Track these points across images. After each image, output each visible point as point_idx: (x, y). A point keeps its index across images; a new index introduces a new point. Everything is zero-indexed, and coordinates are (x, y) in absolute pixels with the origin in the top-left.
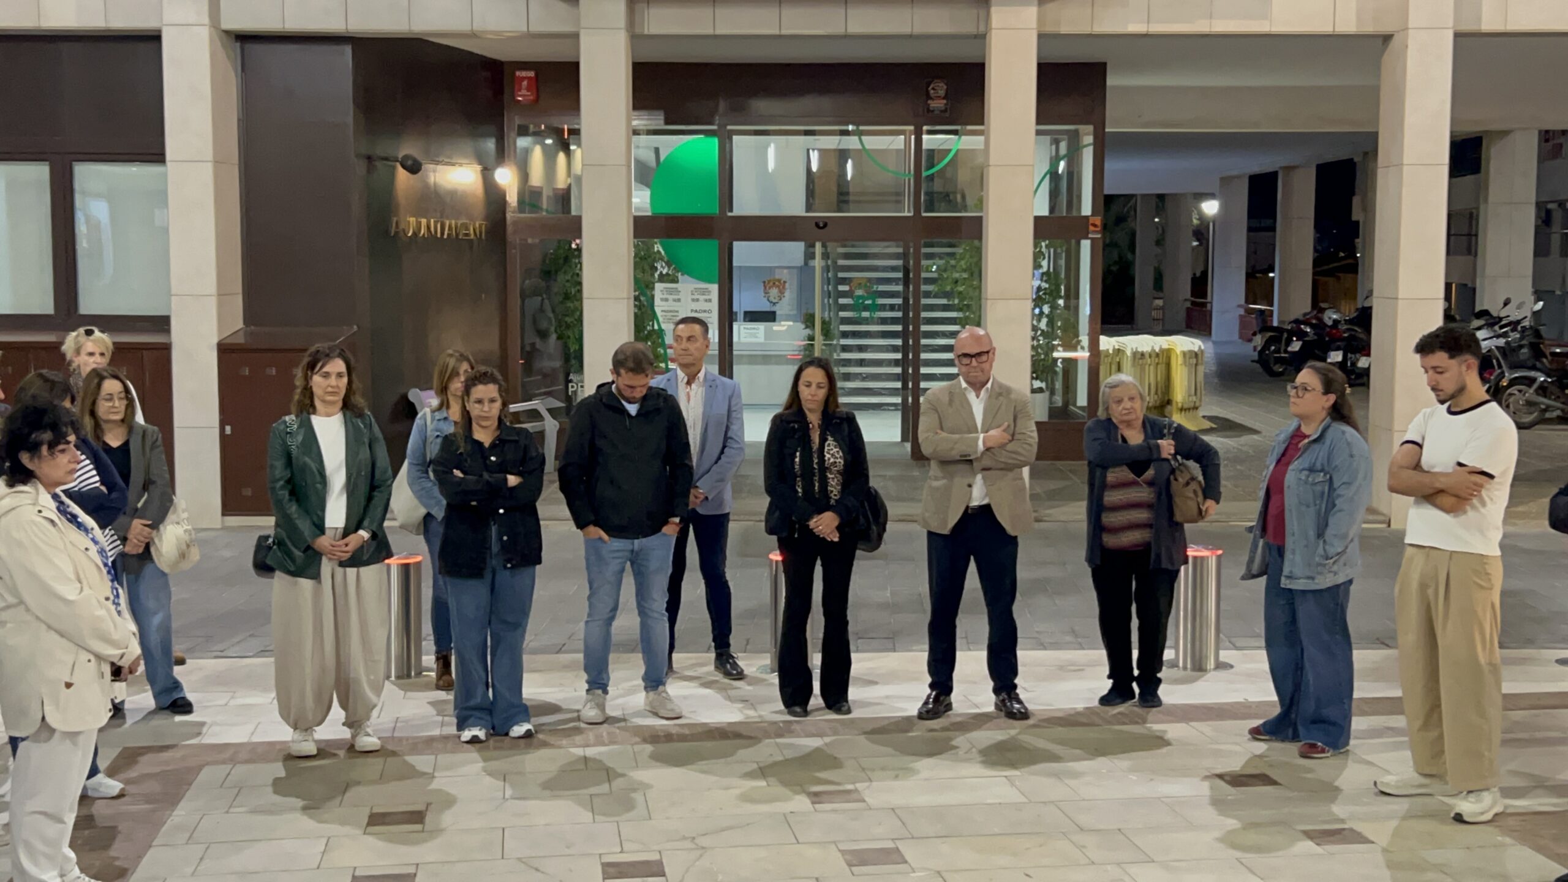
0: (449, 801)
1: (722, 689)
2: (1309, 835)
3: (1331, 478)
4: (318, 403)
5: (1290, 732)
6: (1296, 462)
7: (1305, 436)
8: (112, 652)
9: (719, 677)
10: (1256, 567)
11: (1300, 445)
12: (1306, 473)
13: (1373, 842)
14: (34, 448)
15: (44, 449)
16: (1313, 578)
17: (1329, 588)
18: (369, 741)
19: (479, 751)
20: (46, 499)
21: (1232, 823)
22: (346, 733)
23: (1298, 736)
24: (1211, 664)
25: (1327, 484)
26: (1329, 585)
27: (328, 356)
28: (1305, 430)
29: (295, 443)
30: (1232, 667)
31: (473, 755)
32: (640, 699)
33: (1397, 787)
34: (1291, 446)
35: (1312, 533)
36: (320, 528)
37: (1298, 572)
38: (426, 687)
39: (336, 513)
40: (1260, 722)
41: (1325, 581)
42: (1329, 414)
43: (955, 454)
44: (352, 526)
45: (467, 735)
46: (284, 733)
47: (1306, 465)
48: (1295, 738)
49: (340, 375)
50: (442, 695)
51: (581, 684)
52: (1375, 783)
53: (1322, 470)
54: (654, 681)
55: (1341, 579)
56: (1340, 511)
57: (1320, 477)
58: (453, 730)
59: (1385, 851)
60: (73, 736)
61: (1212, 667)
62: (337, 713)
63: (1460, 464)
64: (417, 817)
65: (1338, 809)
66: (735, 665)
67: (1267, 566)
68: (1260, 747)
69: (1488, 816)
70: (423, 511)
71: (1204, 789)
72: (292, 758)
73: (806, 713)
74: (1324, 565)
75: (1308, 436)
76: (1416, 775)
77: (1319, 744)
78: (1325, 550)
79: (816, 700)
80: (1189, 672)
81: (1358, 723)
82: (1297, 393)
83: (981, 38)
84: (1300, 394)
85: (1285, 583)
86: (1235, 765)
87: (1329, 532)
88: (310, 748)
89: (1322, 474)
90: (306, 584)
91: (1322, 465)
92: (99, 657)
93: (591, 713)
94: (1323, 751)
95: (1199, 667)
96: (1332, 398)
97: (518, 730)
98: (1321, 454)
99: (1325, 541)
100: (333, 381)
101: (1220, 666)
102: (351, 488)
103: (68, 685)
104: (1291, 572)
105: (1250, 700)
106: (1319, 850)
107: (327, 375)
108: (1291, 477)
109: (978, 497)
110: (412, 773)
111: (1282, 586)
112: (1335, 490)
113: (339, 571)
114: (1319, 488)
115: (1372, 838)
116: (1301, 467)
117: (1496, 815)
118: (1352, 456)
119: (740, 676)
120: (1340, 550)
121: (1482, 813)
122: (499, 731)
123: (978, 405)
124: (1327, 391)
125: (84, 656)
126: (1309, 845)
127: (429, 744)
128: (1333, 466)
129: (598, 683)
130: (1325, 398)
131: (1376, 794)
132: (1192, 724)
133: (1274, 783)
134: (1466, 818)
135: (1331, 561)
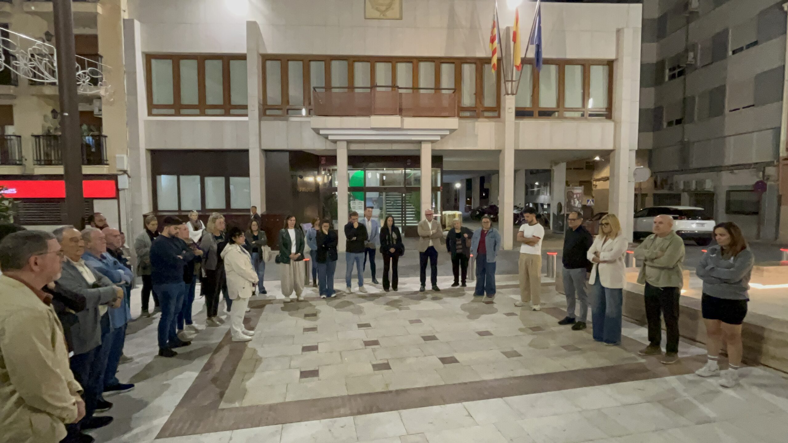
0: (320, 312)
1: (374, 286)
4: (289, 227)
8: (253, 281)
9: (373, 283)
13: (517, 315)
14: (235, 236)
15: (237, 236)
18: (301, 298)
19: (326, 300)
20: (238, 248)
22: (296, 297)
27: (291, 217)
29: (284, 235)
31: (324, 302)
32: (357, 288)
33: (519, 304)
35: (493, 251)
36: (290, 253)
37: (490, 259)
38: (310, 286)
39: (294, 250)
43: (425, 235)
44: (297, 252)
45: (322, 296)
46: (283, 297)
47: (490, 237)
49: (294, 220)
50: (314, 288)
51: (345, 285)
52: (514, 304)
54: (361, 284)
58: (319, 296)
59: (520, 317)
60: (244, 299)
62: (294, 292)
63: (534, 236)
64: (315, 315)
66: (376, 281)
70: (310, 249)
72: (285, 302)
73: (389, 291)
76: (523, 301)
79: (391, 288)
80: (471, 280)
83: (419, 150)
85: (487, 261)
88: (289, 300)
90: (287, 265)
92: (250, 282)
93: (348, 291)
97: (333, 295)
100: (293, 221)
102: (297, 244)
103: (244, 288)
104: (488, 259)
106: (508, 317)
107: (291, 220)
109: (431, 244)
110: (311, 305)
113: (294, 262)
119: (377, 283)
122: (329, 296)
123: (430, 225)
125: (247, 282)
127: (313, 299)
129: (349, 285)
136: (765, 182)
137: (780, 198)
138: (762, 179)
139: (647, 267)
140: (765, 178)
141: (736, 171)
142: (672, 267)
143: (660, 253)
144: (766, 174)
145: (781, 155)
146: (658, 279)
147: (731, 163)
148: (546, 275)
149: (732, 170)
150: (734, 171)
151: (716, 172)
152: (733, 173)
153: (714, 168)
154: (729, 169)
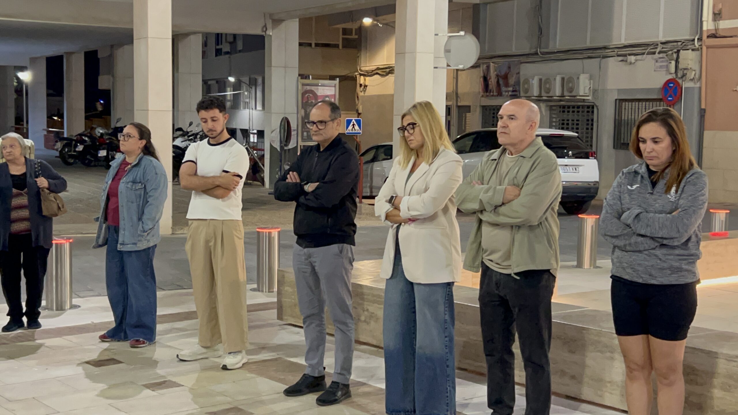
2: (148, 386)
3: (145, 186)
5: (122, 334)
6: (125, 179)
7: (128, 164)
10: (101, 241)
11: (126, 169)
12: (130, 183)
13: (183, 386)
16: (135, 244)
17: (144, 250)
21: (101, 386)
23: (127, 338)
24: (68, 306)
25: (143, 190)
26: (145, 247)
28: (128, 160)
30: (79, 306)
33: (190, 356)
34: (120, 170)
35: (135, 218)
37: (127, 241)
40: (105, 332)
41: (142, 246)
42: (143, 151)
47: (131, 180)
48: (126, 338)
52: (178, 356)
53: (140, 182)
55: (151, 244)
56: (151, 205)
57: (139, 186)
59: (191, 390)
61: (68, 307)
63: (225, 171)
65: (160, 371)
67: (107, 239)
68: (106, 345)
69: (240, 365)
71: (80, 370)
74: (142, 236)
75: (130, 164)
76: (201, 348)
77: (141, 339)
78: (143, 227)
80: (55, 312)
81: (159, 327)
82: (124, 139)
84: (126, 139)
85: (120, 247)
86: (94, 356)
87: (145, 217)
89: (140, 184)
91: (140, 179)
94: (144, 343)
95: (60, 308)
96: (144, 142)
98: (139, 173)
99: (142, 222)
101: (73, 307)
104: (123, 241)
105: (95, 322)
106: (154, 393)
108: (122, 186)
111: (118, 249)
112: (147, 193)
114: (138, 192)
115: (182, 384)
116: (128, 181)
117: (243, 364)
118: (156, 174)
120: (151, 227)
121: (237, 364)
124: (141, 138)
126: (148, 392)
128: (146, 180)
130: (140, 142)
131: (178, 361)
132: (65, 337)
133: (120, 362)
134: (229, 367)
135: (146, 234)
136: (680, 81)
137: (702, 113)
138: (674, 76)
139: (485, 229)
140: (680, 74)
141: (632, 58)
142: (537, 223)
143: (512, 191)
144: (681, 66)
145: (705, 28)
146: (508, 256)
147: (624, 41)
148: (255, 286)
149: (625, 55)
150: (629, 57)
151: (599, 59)
152: (626, 61)
153: (595, 52)
154: (619, 53)
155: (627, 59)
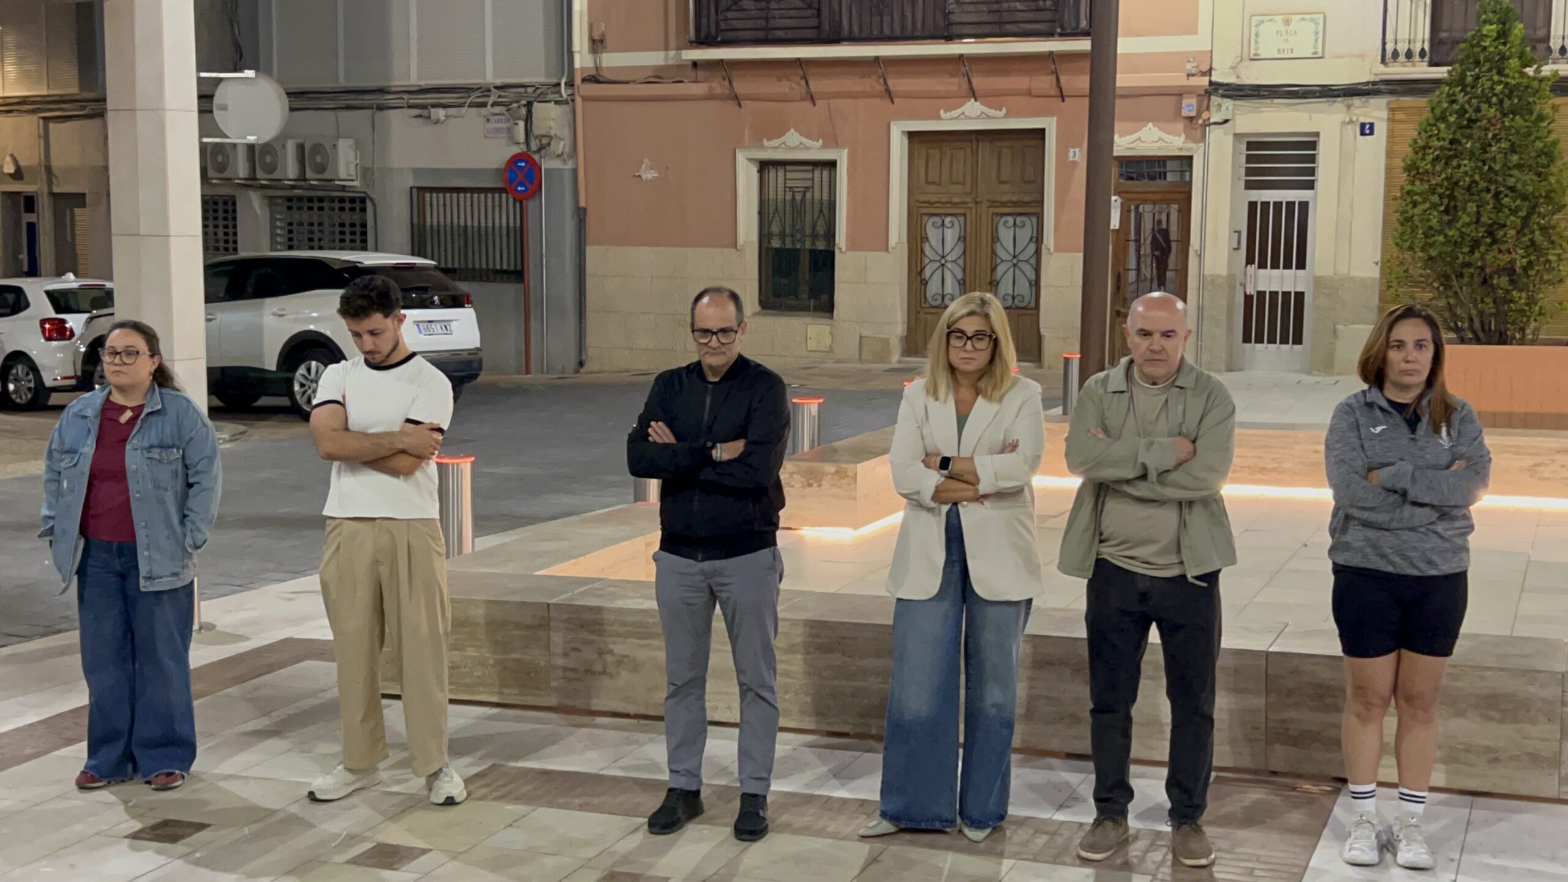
3: (185, 454)
6: (136, 441)
11: (123, 420)
12: (155, 450)
13: (430, 850)
25: (182, 461)
37: (157, 570)
42: (155, 379)
47: (154, 442)
52: (311, 793)
53: (173, 446)
57: (174, 454)
76: (347, 772)
82: (121, 359)
84: (127, 360)
85: (144, 585)
89: (175, 450)
91: (172, 440)
96: (155, 360)
98: (167, 427)
104: (150, 571)
108: (133, 456)
111: (141, 589)
116: (145, 444)
128: (185, 440)
130: (150, 360)
133: (201, 825)
136: (536, 157)
138: (523, 148)
140: (534, 144)
141: (441, 113)
143: (1184, 445)
144: (537, 130)
145: (577, 64)
147: (415, 79)
149: (424, 107)
150: (433, 110)
151: (368, 112)
152: (429, 117)
153: (360, 97)
154: (411, 101)
155: (430, 114)
